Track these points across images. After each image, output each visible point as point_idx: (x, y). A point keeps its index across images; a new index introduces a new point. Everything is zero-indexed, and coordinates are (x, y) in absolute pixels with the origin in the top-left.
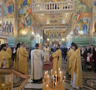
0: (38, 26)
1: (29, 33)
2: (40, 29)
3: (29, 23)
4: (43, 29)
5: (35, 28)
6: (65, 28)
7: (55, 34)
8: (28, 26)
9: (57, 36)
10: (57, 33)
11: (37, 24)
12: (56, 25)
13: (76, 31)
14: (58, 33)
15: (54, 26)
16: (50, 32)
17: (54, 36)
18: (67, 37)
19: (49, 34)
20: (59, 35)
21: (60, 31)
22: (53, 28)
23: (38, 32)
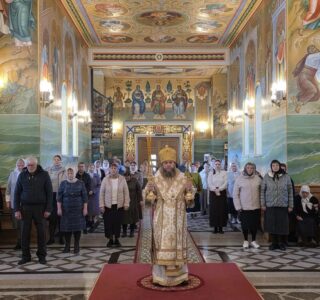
0: (68, 43)
1: (23, 82)
2: (77, 63)
3: (23, 23)
4: (91, 62)
5: (55, 55)
6: (220, 57)
7: (158, 91)
8: (18, 43)
9: (168, 106)
10: (169, 86)
11: (66, 28)
12: (170, 40)
13: (304, 77)
14: (175, 90)
15: (160, 44)
16: (129, 85)
17: (148, 106)
18: (234, 114)
19: (119, 95)
20: (176, 101)
21: (184, 77)
22: (151, 57)
23: (68, 82)
